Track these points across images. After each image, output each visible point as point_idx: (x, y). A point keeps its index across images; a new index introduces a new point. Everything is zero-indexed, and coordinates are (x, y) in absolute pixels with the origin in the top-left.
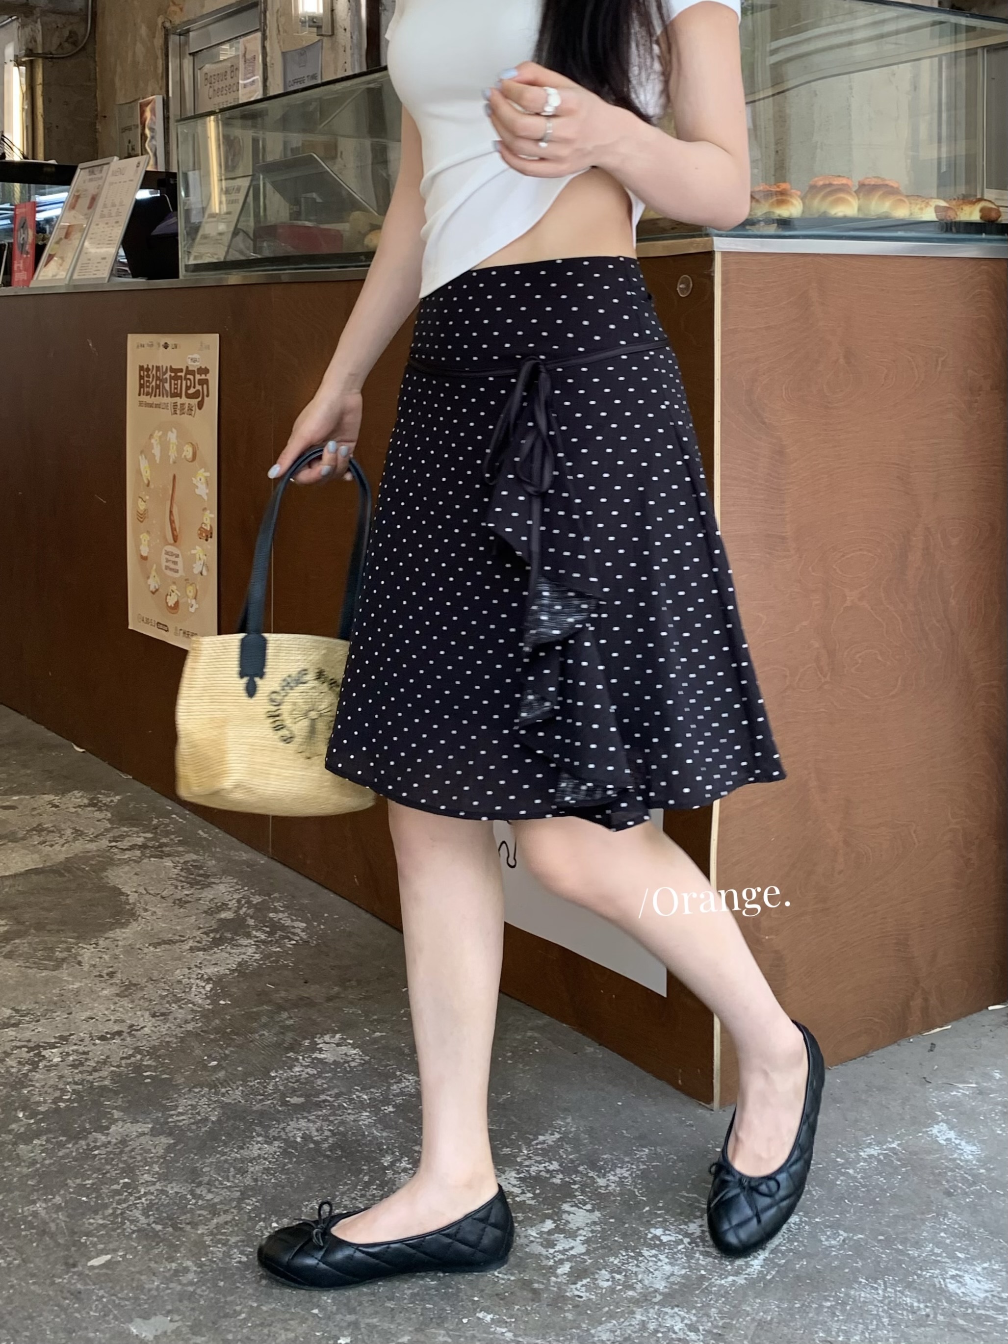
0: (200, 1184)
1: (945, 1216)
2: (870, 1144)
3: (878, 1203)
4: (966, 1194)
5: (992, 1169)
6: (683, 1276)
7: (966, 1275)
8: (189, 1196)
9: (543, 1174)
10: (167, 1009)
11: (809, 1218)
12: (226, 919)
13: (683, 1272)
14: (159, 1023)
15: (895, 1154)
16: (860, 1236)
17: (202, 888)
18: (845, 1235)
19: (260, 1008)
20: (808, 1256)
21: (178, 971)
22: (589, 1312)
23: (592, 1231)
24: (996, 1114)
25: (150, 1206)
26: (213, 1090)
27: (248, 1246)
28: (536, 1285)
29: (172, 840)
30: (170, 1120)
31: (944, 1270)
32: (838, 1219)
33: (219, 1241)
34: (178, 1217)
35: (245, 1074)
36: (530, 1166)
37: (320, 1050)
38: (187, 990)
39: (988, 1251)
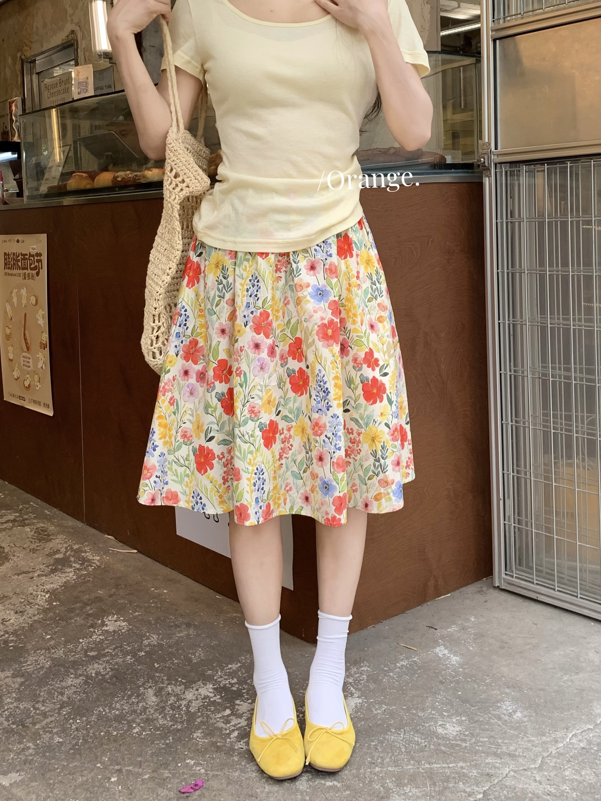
0: (38, 702)
1: (439, 694)
2: (403, 659)
3: (404, 690)
4: (451, 682)
5: (466, 668)
7: (447, 724)
8: (32, 709)
9: (228, 685)
10: (24, 609)
11: (367, 700)
12: (59, 559)
14: (19, 617)
15: (416, 664)
16: (393, 707)
17: (47, 542)
18: (386, 707)
19: (76, 606)
20: (366, 719)
21: (31, 588)
22: (246, 756)
24: (471, 640)
25: (11, 714)
26: (47, 651)
28: (219, 744)
29: (30, 516)
31: (436, 722)
32: (383, 699)
33: (47, 732)
34: (25, 720)
35: (66, 641)
36: (220, 682)
37: (107, 625)
38: (35, 598)
39: (460, 710)
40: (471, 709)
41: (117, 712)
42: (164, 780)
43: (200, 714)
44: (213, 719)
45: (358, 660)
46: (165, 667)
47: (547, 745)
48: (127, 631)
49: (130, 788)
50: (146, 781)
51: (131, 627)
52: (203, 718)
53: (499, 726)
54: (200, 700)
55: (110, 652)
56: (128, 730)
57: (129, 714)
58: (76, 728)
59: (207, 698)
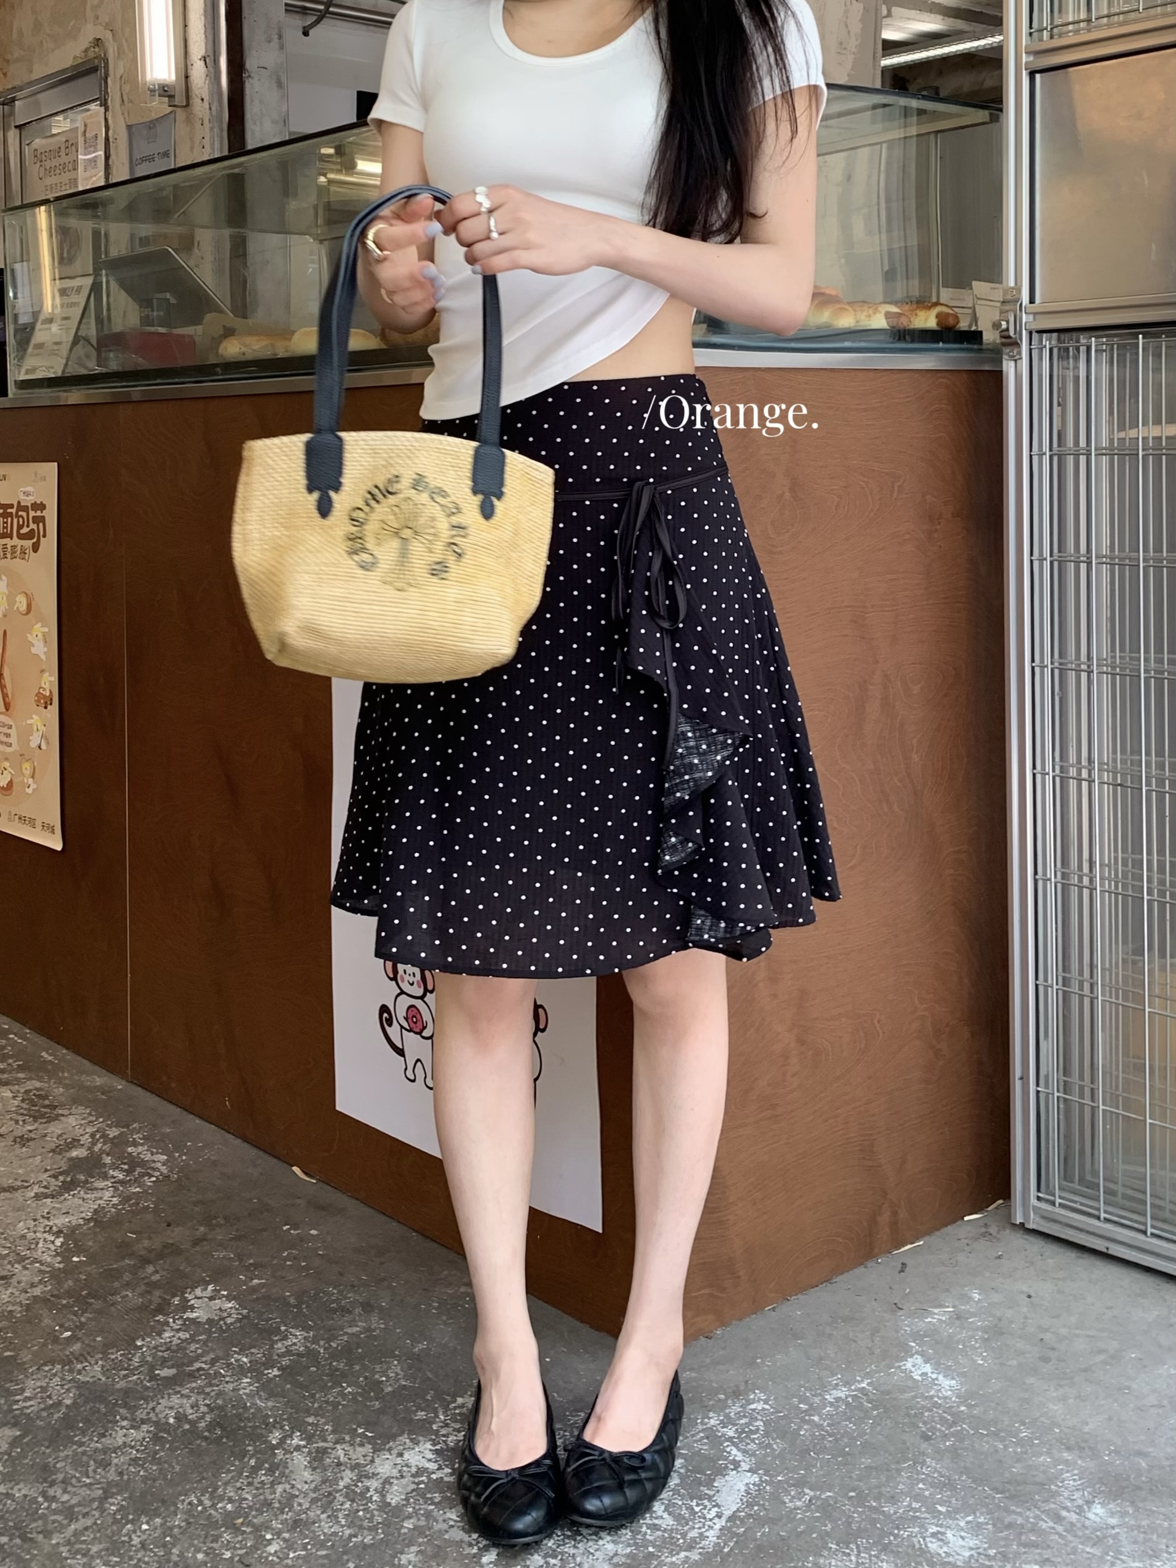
0: (52, 1484)
1: (923, 1463)
2: (837, 1384)
3: (848, 1454)
4: (945, 1437)
5: (973, 1405)
6: (627, 1556)
7: (948, 1532)
8: (40, 1499)
10: (9, 1271)
11: (771, 1476)
12: (77, 1159)
13: (628, 1550)
15: (866, 1395)
16: (829, 1494)
17: (49, 1122)
18: (812, 1493)
19: (122, 1264)
20: (772, 1521)
21: (21, 1224)
24: (976, 1342)
26: (67, 1367)
27: (113, 1554)
29: (9, 1064)
30: (15, 1407)
31: (922, 1526)
32: (803, 1476)
33: (77, 1552)
34: (27, 1526)
35: (105, 1345)
36: (446, 1436)
37: (192, 1308)
38: (33, 1246)
39: (971, 1501)
40: (994, 1497)
41: (229, 1507)
43: (411, 1510)
44: (441, 1519)
45: (742, 1388)
46: (327, 1402)
48: (238, 1320)
51: (245, 1311)
52: (419, 1520)
53: (1060, 1535)
54: (408, 1479)
55: (203, 1369)
56: (255, 1548)
57: (257, 1510)
58: (141, 1543)
59: (423, 1472)
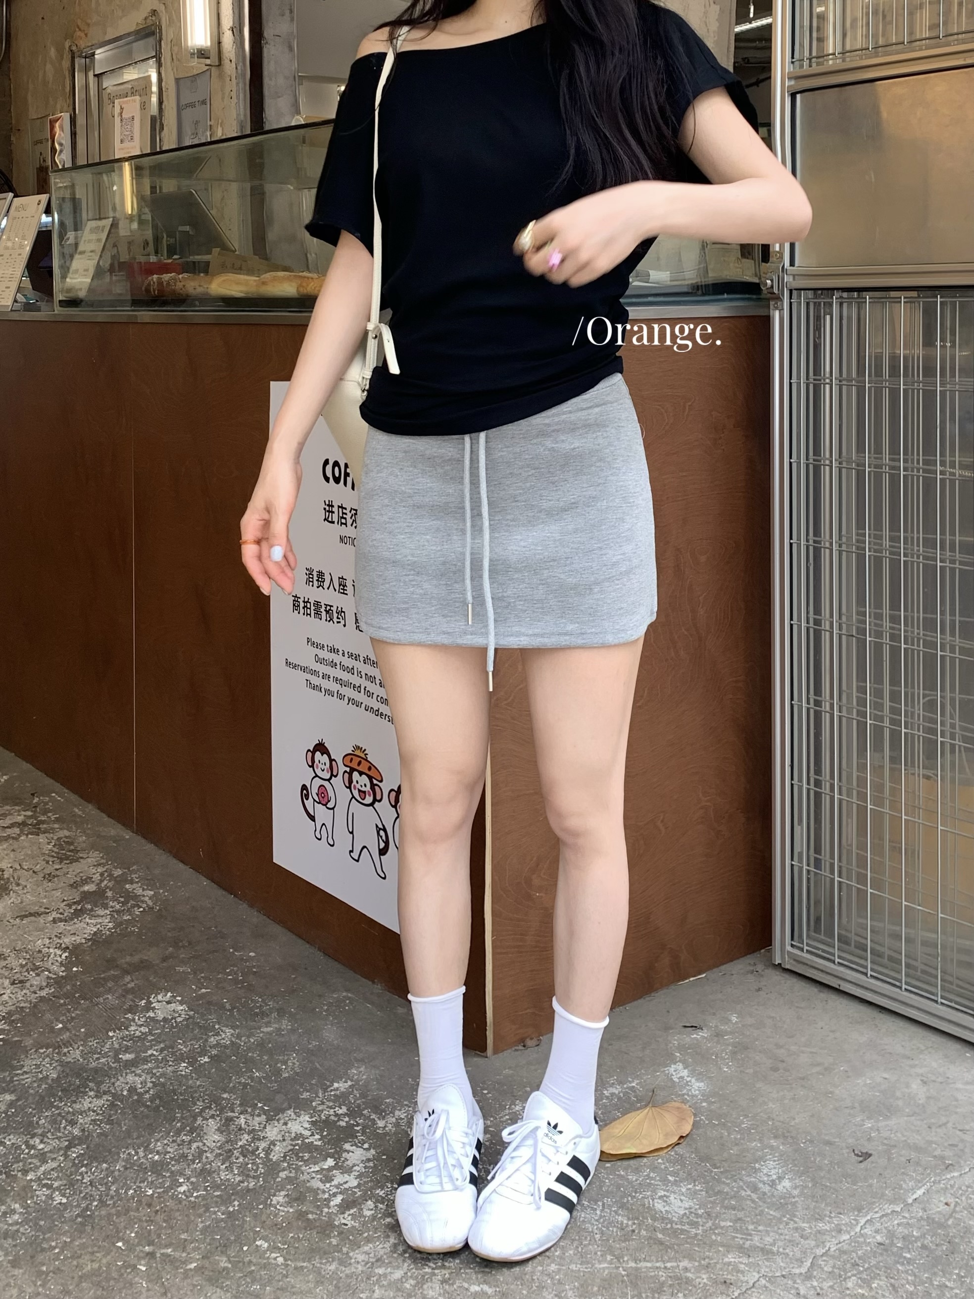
0: (33, 1136)
2: (614, 1083)
5: (713, 1102)
7: (672, 1195)
8: (23, 1147)
9: (332, 1118)
10: (25, 976)
12: (88, 892)
14: (17, 990)
15: (635, 1092)
17: (71, 863)
19: (108, 974)
21: (40, 941)
22: (351, 1237)
23: (365, 1167)
24: (726, 1054)
26: (57, 1051)
28: (310, 1216)
29: (48, 817)
30: (15, 1079)
31: (654, 1191)
33: (45, 1185)
34: (12, 1166)
35: (87, 1034)
36: (322, 1111)
37: (154, 1009)
38: (45, 959)
39: (694, 1173)
40: (712, 1171)
41: (156, 1157)
42: (219, 1272)
43: (286, 1164)
44: (305, 1174)
46: (240, 1083)
47: (825, 1237)
48: (187, 1020)
49: (166, 1283)
50: (191, 1273)
51: (191, 1013)
52: (291, 1172)
53: (753, 1201)
54: (288, 1142)
55: (154, 1055)
56: (170, 1188)
57: (175, 1161)
58: (90, 1181)
59: (300, 1137)
